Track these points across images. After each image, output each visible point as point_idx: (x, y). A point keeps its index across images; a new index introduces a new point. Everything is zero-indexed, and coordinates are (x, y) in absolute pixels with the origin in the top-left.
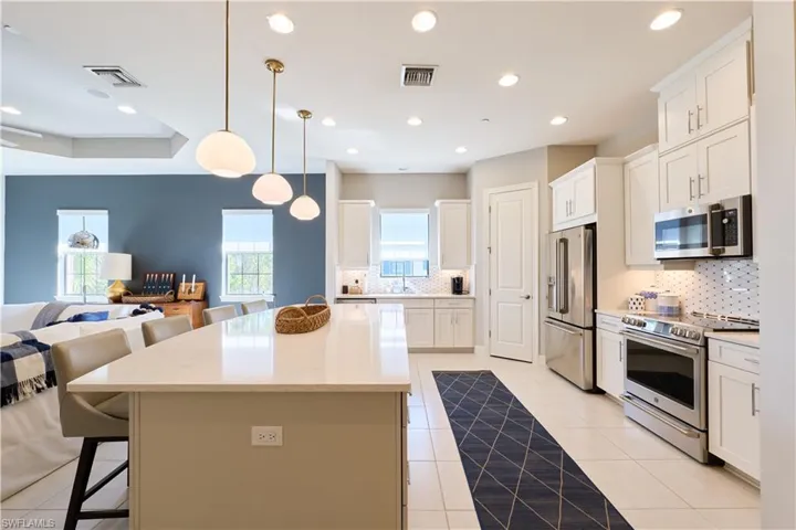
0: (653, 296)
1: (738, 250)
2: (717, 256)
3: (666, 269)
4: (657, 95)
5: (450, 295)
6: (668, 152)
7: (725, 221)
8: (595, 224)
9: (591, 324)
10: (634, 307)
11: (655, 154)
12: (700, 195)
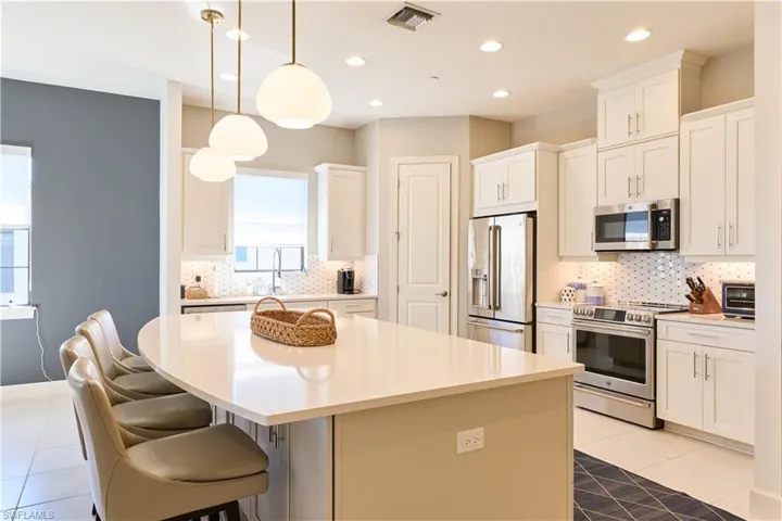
0: (582, 287)
1: (671, 244)
2: (653, 249)
3: (600, 260)
4: (597, 91)
5: (335, 295)
6: (606, 149)
7: (661, 219)
8: (535, 212)
9: (530, 319)
10: (568, 299)
11: (592, 149)
12: (638, 194)
